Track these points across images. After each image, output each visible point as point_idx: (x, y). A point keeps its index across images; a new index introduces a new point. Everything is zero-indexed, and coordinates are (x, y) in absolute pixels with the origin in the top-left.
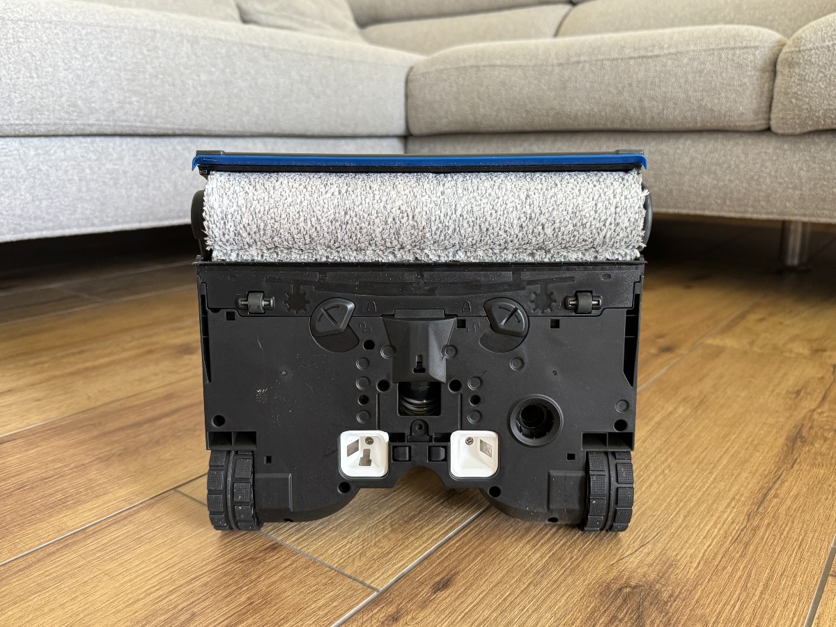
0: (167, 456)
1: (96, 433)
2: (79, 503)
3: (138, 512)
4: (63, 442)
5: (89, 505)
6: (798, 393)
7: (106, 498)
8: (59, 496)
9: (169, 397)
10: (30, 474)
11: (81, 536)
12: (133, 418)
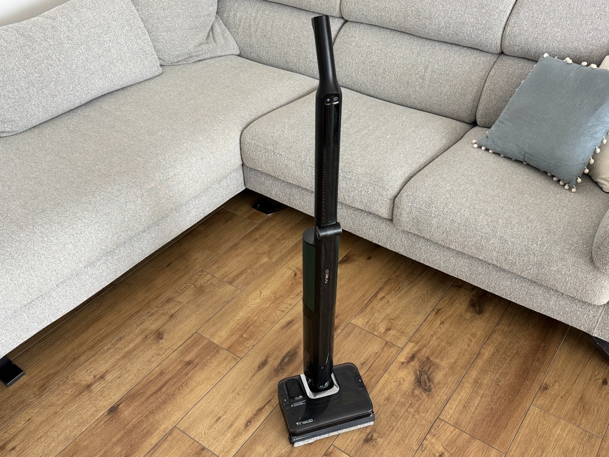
0: (169, 410)
1: (145, 398)
2: (152, 433)
3: (168, 437)
4: (136, 404)
5: (154, 435)
6: (363, 364)
7: (158, 431)
8: (145, 431)
9: (162, 373)
10: (134, 420)
11: (157, 447)
12: (154, 388)
